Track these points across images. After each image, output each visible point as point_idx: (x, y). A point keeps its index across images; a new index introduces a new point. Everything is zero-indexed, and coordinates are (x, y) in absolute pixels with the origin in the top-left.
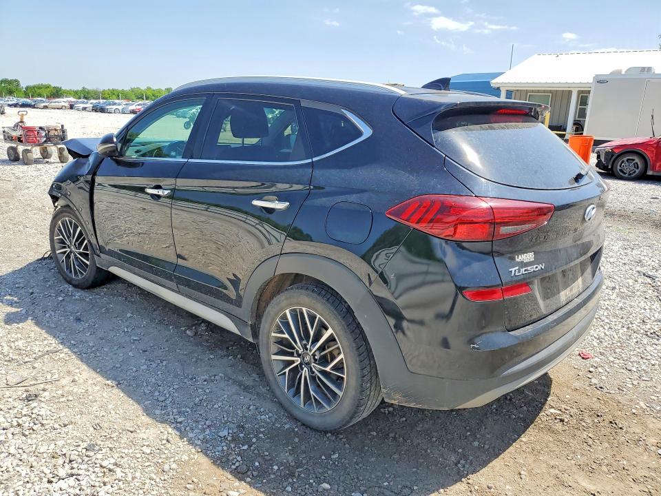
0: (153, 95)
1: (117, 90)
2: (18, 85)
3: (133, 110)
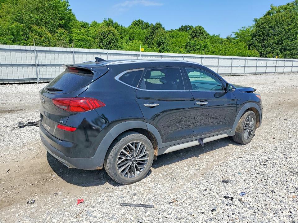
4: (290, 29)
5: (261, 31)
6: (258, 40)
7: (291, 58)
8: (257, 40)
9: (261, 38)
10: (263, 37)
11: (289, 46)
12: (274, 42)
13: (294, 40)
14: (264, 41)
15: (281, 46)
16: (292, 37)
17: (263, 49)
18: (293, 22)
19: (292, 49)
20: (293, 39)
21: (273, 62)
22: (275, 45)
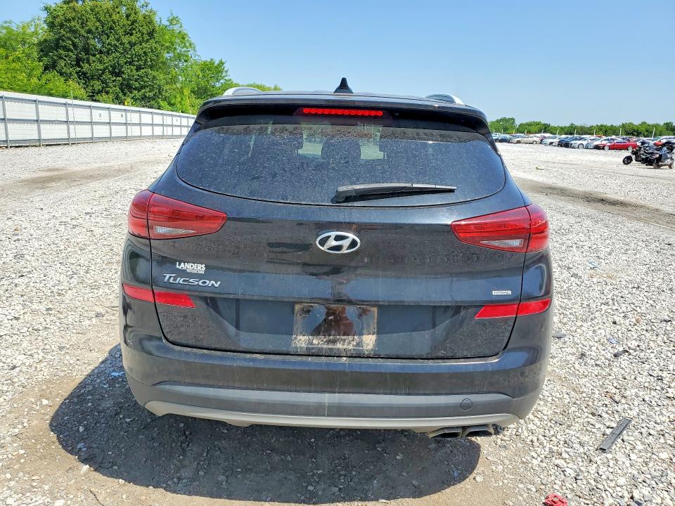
0: (647, 131)
1: (605, 126)
2: (514, 122)
3: (597, 146)
4: (132, 45)
5: (69, 38)
6: (65, 60)
7: (143, 107)
8: (61, 58)
9: (71, 54)
10: (76, 52)
11: (136, 80)
12: (105, 69)
13: (143, 68)
14: (81, 63)
15: (120, 78)
16: (138, 61)
17: (83, 81)
18: (134, 29)
19: (143, 87)
20: (140, 65)
21: (119, 114)
22: (107, 76)
